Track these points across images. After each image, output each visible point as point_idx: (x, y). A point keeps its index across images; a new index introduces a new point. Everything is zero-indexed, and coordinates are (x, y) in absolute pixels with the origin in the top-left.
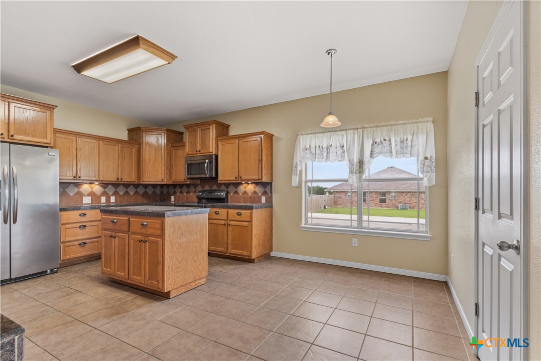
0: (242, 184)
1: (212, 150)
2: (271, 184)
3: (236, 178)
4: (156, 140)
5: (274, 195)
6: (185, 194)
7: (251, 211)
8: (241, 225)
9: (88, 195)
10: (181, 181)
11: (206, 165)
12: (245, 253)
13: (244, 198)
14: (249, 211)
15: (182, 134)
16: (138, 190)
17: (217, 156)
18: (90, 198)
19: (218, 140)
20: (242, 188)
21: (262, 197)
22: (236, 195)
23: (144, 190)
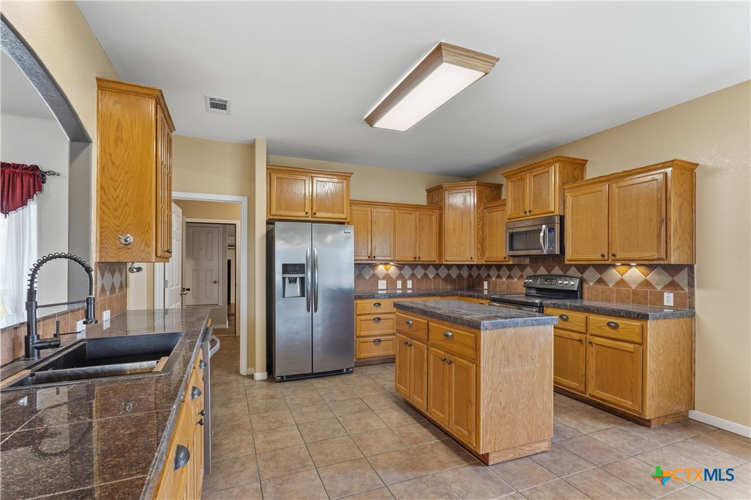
0: (614, 266)
1: (554, 207)
2: (691, 268)
3: (603, 256)
4: (463, 200)
5: (697, 292)
6: (504, 279)
7: (643, 322)
8: (618, 347)
9: (384, 279)
10: (498, 259)
11: (542, 234)
12: (628, 403)
13: (618, 292)
14: (637, 323)
15: (500, 186)
16: (439, 272)
17: (562, 219)
18: (385, 282)
19: (564, 190)
20: (614, 274)
21: (666, 294)
22: (600, 287)
23: (447, 272)
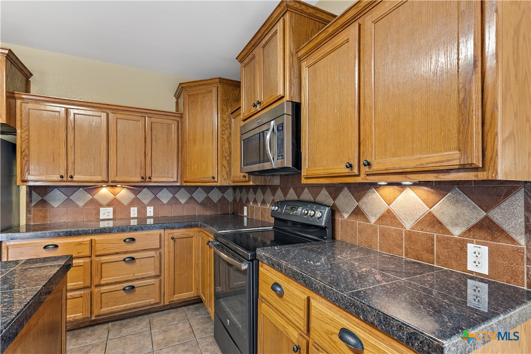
0: (375, 185)
1: (283, 87)
3: (349, 167)
6: (259, 204)
9: (109, 205)
11: (269, 136)
13: (383, 235)
17: (297, 108)
18: (111, 209)
19: (300, 60)
20: (377, 201)
21: (471, 247)
23: (205, 195)
